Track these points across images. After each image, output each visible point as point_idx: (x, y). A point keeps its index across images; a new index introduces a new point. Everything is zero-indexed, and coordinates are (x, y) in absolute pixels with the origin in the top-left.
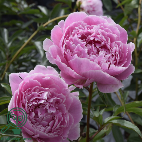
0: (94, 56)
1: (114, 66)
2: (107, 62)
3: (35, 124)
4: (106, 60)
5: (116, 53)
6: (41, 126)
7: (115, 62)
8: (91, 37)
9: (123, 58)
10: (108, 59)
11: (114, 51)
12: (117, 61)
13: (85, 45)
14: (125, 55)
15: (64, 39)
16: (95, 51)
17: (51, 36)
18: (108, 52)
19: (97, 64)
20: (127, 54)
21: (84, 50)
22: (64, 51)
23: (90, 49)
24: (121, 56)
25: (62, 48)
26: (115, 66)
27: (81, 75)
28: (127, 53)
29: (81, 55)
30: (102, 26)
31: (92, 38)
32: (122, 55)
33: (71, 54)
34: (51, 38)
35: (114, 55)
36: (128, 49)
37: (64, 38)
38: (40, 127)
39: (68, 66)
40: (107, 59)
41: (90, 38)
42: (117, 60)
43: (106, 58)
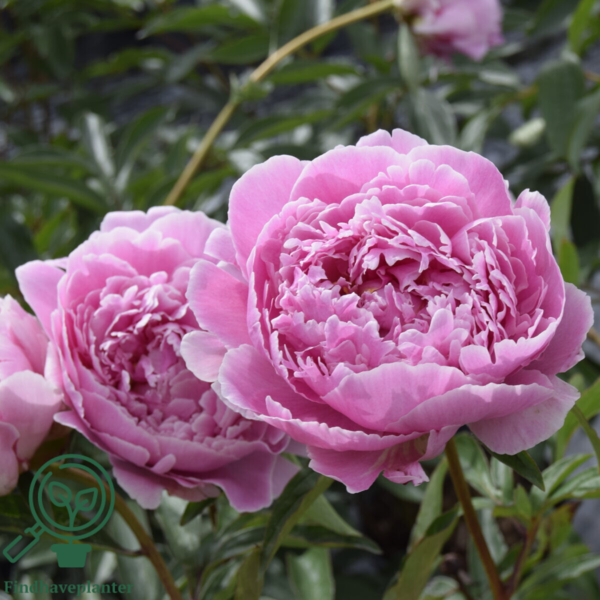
0: (414, 334)
1: (512, 341)
2: (475, 331)
3: (149, 418)
4: (466, 328)
5: (490, 277)
6: (173, 422)
7: (501, 315)
8: (365, 258)
9: (526, 277)
10: (472, 318)
11: (479, 274)
12: (508, 309)
13: (356, 303)
14: (526, 260)
15: (259, 315)
16: (407, 307)
17: (198, 319)
18: (456, 285)
19: (442, 364)
20: (536, 258)
21: (364, 329)
22: (282, 366)
23: (383, 308)
24: (514, 277)
25: (267, 354)
26: (516, 341)
27: (397, 434)
28: (533, 257)
29: (358, 353)
30: (385, 187)
31: (371, 263)
32: (516, 267)
33: (319, 367)
34: (201, 325)
35: (490, 290)
36: (527, 234)
37: (261, 311)
38: (170, 425)
39: (330, 425)
40: (468, 323)
41: (361, 262)
42: (509, 305)
43: (465, 319)
